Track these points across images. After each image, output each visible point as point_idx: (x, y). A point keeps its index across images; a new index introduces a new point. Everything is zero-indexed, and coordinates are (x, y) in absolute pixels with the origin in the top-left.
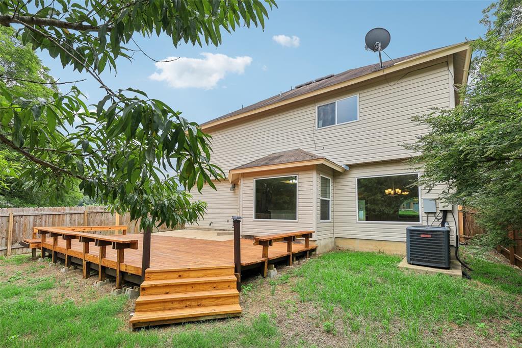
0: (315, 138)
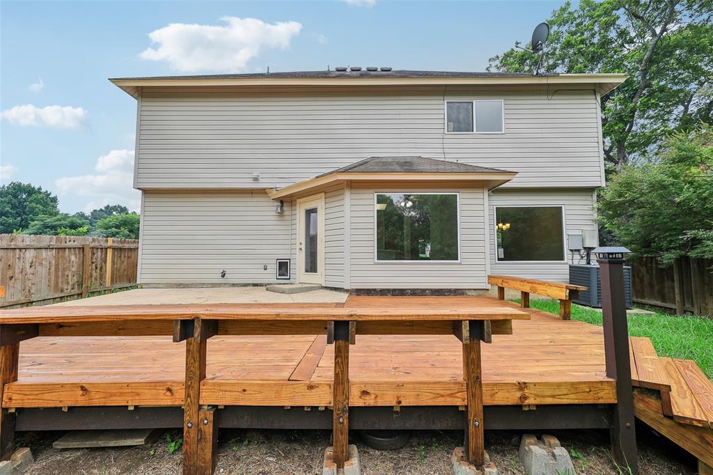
0: (445, 146)
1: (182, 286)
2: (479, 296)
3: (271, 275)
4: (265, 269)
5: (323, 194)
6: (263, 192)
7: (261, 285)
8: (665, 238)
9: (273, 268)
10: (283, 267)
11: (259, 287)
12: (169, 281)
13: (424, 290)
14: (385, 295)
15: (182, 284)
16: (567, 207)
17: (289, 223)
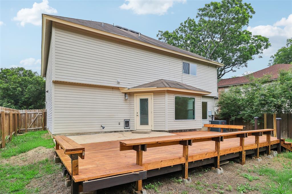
0: (183, 78)
1: (79, 134)
2: (199, 131)
3: (122, 127)
4: (120, 124)
5: (153, 93)
6: (117, 89)
7: (118, 132)
8: (232, 113)
9: (123, 124)
10: (127, 123)
11: (117, 133)
12: (72, 132)
13: (187, 130)
14: (177, 132)
15: (80, 133)
16: (209, 102)
17: (129, 103)
